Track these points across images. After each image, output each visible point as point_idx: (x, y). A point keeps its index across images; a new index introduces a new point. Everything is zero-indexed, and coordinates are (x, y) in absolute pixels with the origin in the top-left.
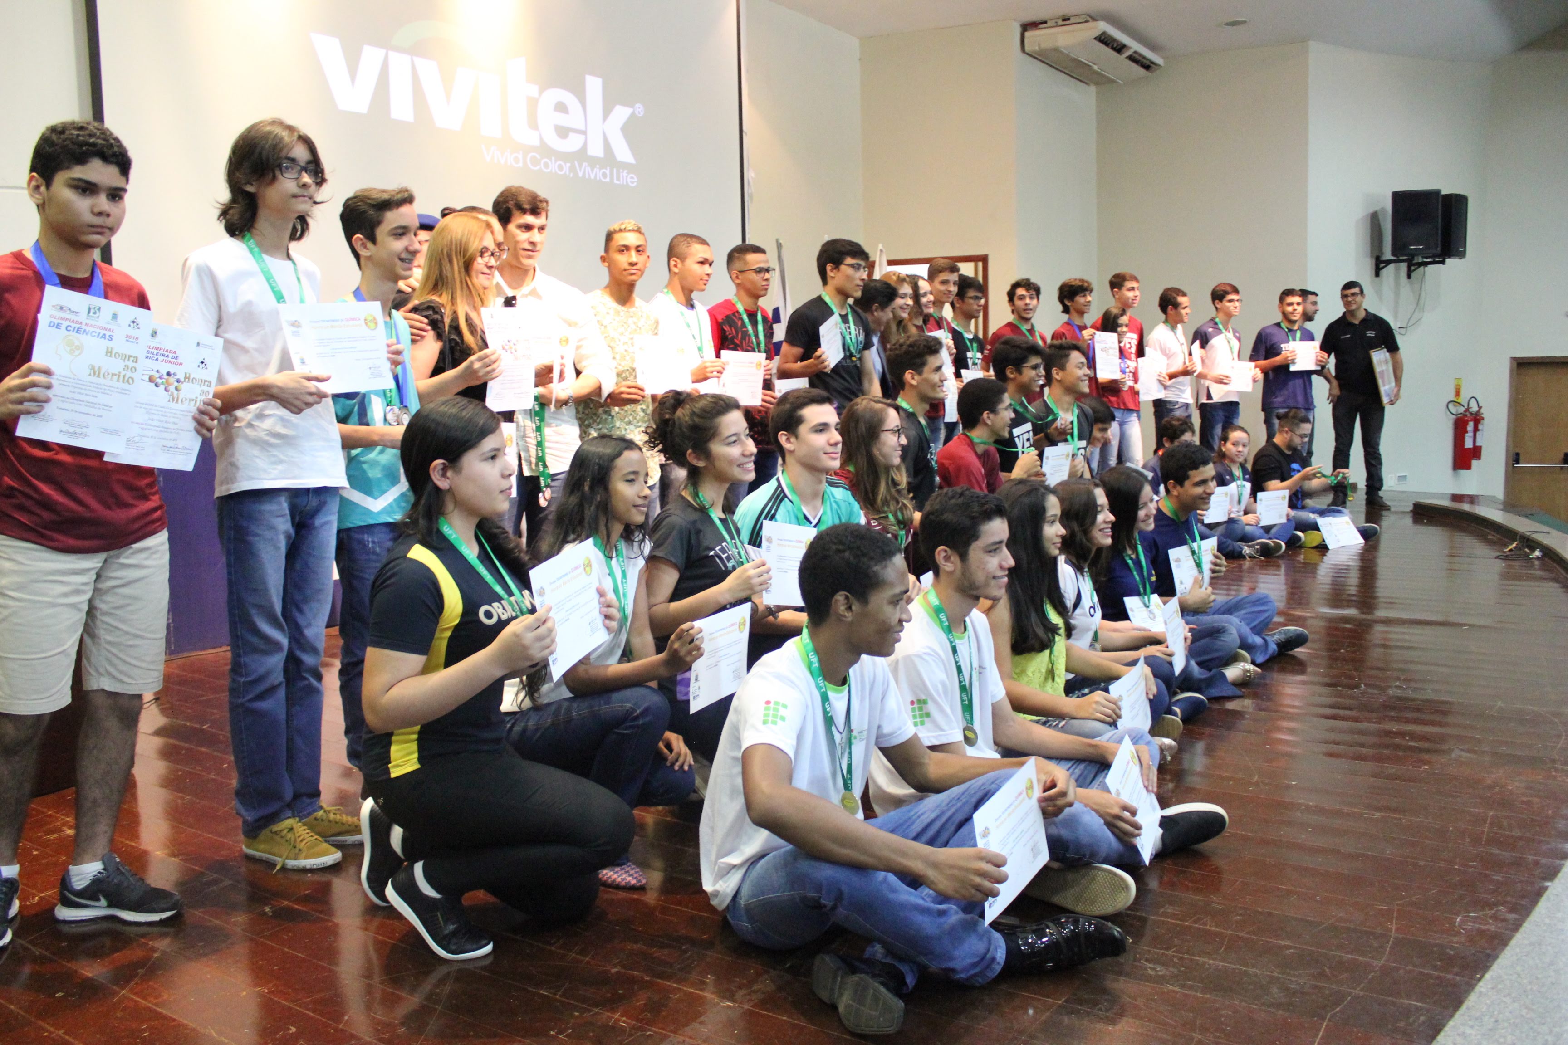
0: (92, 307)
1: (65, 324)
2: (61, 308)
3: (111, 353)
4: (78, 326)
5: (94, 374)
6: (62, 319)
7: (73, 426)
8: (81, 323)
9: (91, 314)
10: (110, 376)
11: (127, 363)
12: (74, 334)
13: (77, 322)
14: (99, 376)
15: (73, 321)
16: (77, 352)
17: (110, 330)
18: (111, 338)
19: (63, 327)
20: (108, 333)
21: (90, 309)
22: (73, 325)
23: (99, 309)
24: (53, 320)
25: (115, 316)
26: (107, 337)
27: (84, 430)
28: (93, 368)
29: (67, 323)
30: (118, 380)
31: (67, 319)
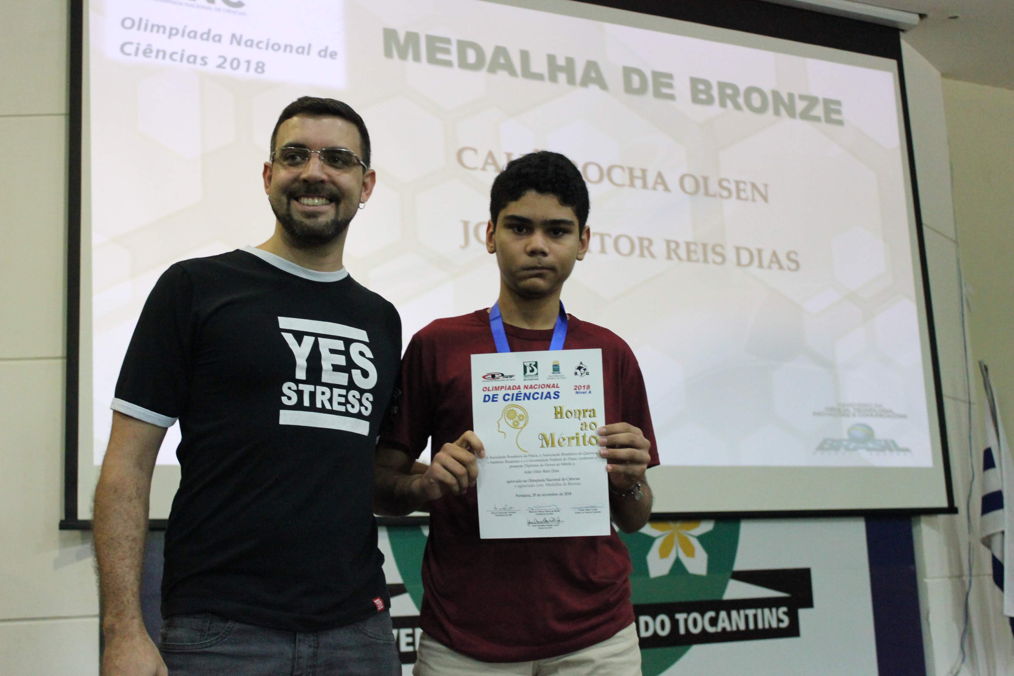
0: (527, 364)
1: (501, 393)
2: (493, 376)
3: (561, 413)
4: (516, 392)
5: (547, 444)
6: (496, 388)
7: (541, 513)
8: (519, 388)
9: (528, 373)
10: (567, 441)
11: (583, 420)
12: (515, 402)
13: (515, 388)
14: (553, 445)
15: (509, 388)
16: (522, 424)
17: (554, 386)
18: (557, 396)
19: (500, 398)
20: (552, 391)
21: (525, 367)
22: (510, 392)
23: (536, 365)
24: (487, 393)
25: (556, 368)
26: (552, 395)
27: (556, 515)
28: (544, 437)
29: (503, 392)
30: (578, 444)
31: (502, 387)
